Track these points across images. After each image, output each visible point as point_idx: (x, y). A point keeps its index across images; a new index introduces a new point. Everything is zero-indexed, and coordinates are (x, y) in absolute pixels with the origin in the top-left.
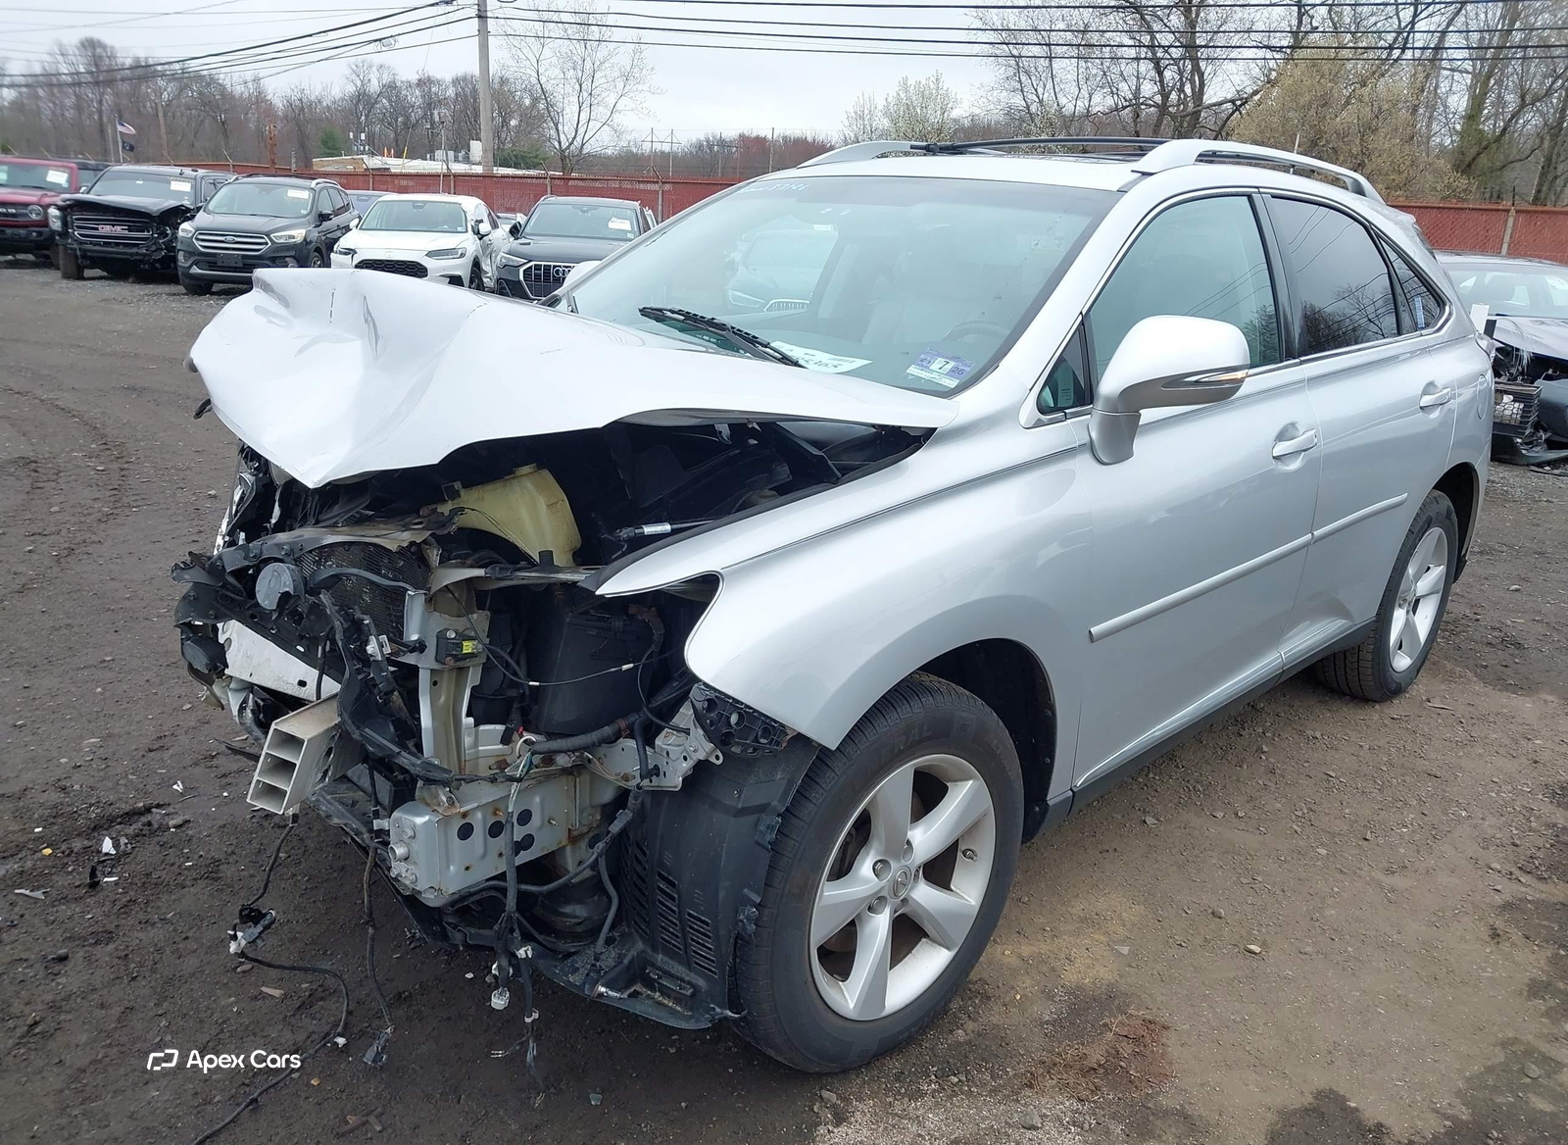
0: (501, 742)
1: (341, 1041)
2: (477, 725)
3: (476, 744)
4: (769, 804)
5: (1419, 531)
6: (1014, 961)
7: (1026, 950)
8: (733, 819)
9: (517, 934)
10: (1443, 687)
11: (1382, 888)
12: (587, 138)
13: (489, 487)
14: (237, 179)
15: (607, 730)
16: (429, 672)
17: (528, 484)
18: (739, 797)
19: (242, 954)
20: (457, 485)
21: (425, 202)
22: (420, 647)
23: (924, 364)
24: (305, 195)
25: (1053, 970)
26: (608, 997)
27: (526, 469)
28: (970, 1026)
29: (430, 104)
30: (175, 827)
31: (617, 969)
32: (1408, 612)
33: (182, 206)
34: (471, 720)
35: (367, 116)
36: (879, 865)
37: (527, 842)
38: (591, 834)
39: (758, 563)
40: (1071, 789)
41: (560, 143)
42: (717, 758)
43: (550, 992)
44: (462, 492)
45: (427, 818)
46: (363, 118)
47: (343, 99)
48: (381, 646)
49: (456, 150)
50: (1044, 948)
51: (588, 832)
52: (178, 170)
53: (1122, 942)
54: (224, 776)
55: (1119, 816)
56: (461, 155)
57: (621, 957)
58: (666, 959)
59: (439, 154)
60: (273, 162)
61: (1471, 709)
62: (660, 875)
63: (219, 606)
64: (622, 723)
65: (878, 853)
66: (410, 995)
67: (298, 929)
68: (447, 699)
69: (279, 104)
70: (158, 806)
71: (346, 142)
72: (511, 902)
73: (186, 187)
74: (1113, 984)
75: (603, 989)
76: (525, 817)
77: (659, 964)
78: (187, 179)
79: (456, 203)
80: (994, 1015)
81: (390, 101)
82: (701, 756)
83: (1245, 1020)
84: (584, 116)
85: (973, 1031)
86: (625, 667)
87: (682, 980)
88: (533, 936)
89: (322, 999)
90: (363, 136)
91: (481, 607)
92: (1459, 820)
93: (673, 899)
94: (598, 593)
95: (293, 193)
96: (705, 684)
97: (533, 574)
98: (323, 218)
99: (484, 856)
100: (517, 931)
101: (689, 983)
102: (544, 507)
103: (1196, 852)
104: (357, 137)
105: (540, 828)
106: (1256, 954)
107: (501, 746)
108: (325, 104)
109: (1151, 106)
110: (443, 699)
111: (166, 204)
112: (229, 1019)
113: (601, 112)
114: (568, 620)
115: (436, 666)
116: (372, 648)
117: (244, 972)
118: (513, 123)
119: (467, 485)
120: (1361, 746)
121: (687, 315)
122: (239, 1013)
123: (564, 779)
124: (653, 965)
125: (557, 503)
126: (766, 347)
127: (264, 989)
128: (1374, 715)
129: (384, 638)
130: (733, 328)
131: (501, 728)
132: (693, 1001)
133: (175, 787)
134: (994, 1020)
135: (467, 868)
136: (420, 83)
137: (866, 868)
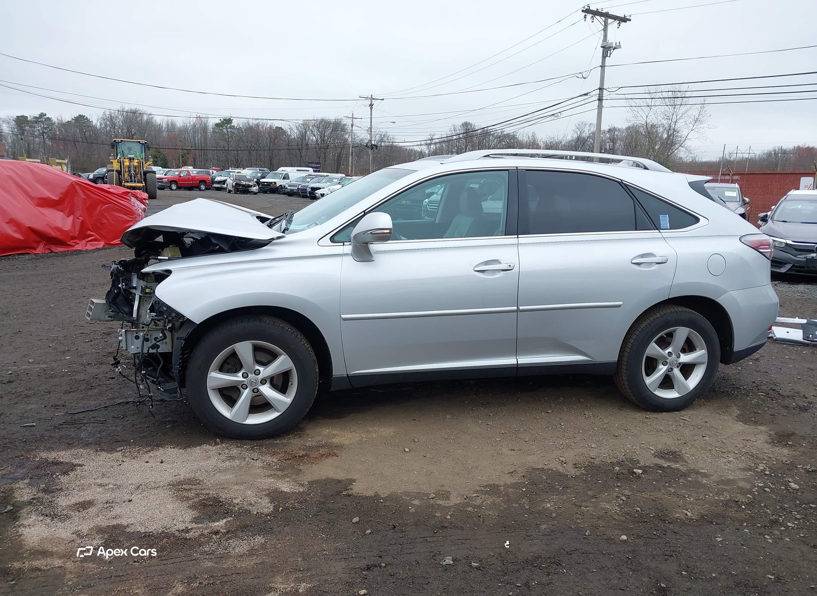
6: (326, 433)
7: (335, 432)
22: (135, 288)
29: (614, 140)
32: (670, 369)
36: (245, 375)
37: (157, 346)
40: (347, 374)
47: (572, 141)
48: (122, 286)
53: (369, 438)
65: (244, 371)
75: (160, 388)
76: (157, 339)
105: (162, 344)
106: (406, 451)
129: (124, 284)
135: (138, 348)
136: (610, 131)
137: (240, 374)
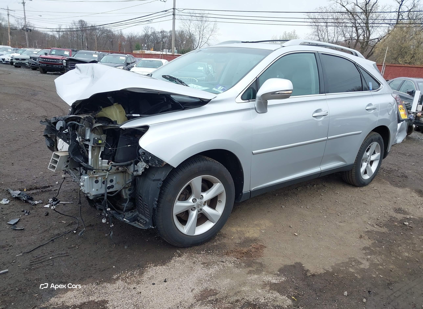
0: (107, 164)
1: (75, 232)
2: (102, 159)
3: (102, 164)
4: (161, 179)
5: (368, 142)
6: (235, 231)
7: (239, 229)
8: (153, 182)
9: (107, 205)
10: (380, 185)
11: (337, 225)
12: (201, 46)
13: (107, 108)
14: (108, 54)
15: (129, 162)
16: (91, 146)
17: (115, 107)
18: (154, 177)
19: (54, 210)
20: (101, 107)
21: (153, 61)
22: (89, 140)
23: (217, 88)
24: (124, 58)
25: (244, 233)
26: (127, 221)
27: (115, 104)
28: (218, 242)
29: (164, 37)
30: (54, 190)
31: (132, 217)
32: (368, 164)
33: (95, 60)
34: (101, 158)
35: (147, 40)
36: (194, 200)
37: (112, 187)
38: (129, 188)
39: (159, 124)
40: (250, 191)
41: (194, 47)
42: (148, 167)
43: (124, 227)
44: (102, 109)
45: (87, 177)
46: (146, 41)
47: (142, 36)
48: (79, 139)
49: (169, 49)
50: (243, 229)
51: (128, 187)
52: (95, 52)
53: (263, 230)
54: (67, 182)
55: (276, 205)
56: (170, 51)
57: (133, 215)
58: (141, 215)
59: (165, 50)
60: (120, 51)
61: (385, 190)
62: (140, 196)
63: (51, 131)
64: (133, 161)
65: (194, 197)
66: (93, 225)
67: (73, 211)
68: (97, 154)
69: (126, 37)
70: (51, 186)
71: (142, 47)
72: (105, 198)
73: (96, 56)
74: (257, 238)
75: (125, 220)
76: (111, 181)
77: (140, 216)
78: (97, 54)
79: (160, 61)
80: (225, 241)
81: (153, 36)
82: (144, 166)
83: (286, 248)
84: (200, 41)
85: (218, 243)
86: (129, 146)
87: (144, 220)
88: (115, 209)
89: (74, 224)
90: (146, 45)
91: (104, 134)
92: (366, 213)
93: (141, 200)
94: (120, 127)
95: (121, 58)
96: (143, 149)
97: (112, 125)
98: (128, 64)
99: (101, 188)
100: (107, 204)
101: (145, 220)
102: (118, 112)
103: (292, 214)
104: (144, 46)
105: (116, 184)
106: (296, 235)
107: (107, 165)
108: (137, 37)
109: (355, 40)
110: (96, 154)
111: (91, 60)
112: (53, 226)
113: (205, 40)
114: (120, 136)
115: (93, 145)
116: (77, 139)
117: (59, 218)
118: (184, 42)
119: (103, 107)
120: (349, 196)
121: (171, 77)
122: (55, 225)
123: (121, 173)
124: (139, 217)
125: (122, 111)
126: (183, 83)
127: (62, 221)
128: (356, 190)
129: (80, 137)
130: (177, 79)
131: (107, 161)
132: (145, 224)
133: (56, 183)
134: (225, 242)
135: (97, 190)
136: (161, 32)
137: (191, 200)
